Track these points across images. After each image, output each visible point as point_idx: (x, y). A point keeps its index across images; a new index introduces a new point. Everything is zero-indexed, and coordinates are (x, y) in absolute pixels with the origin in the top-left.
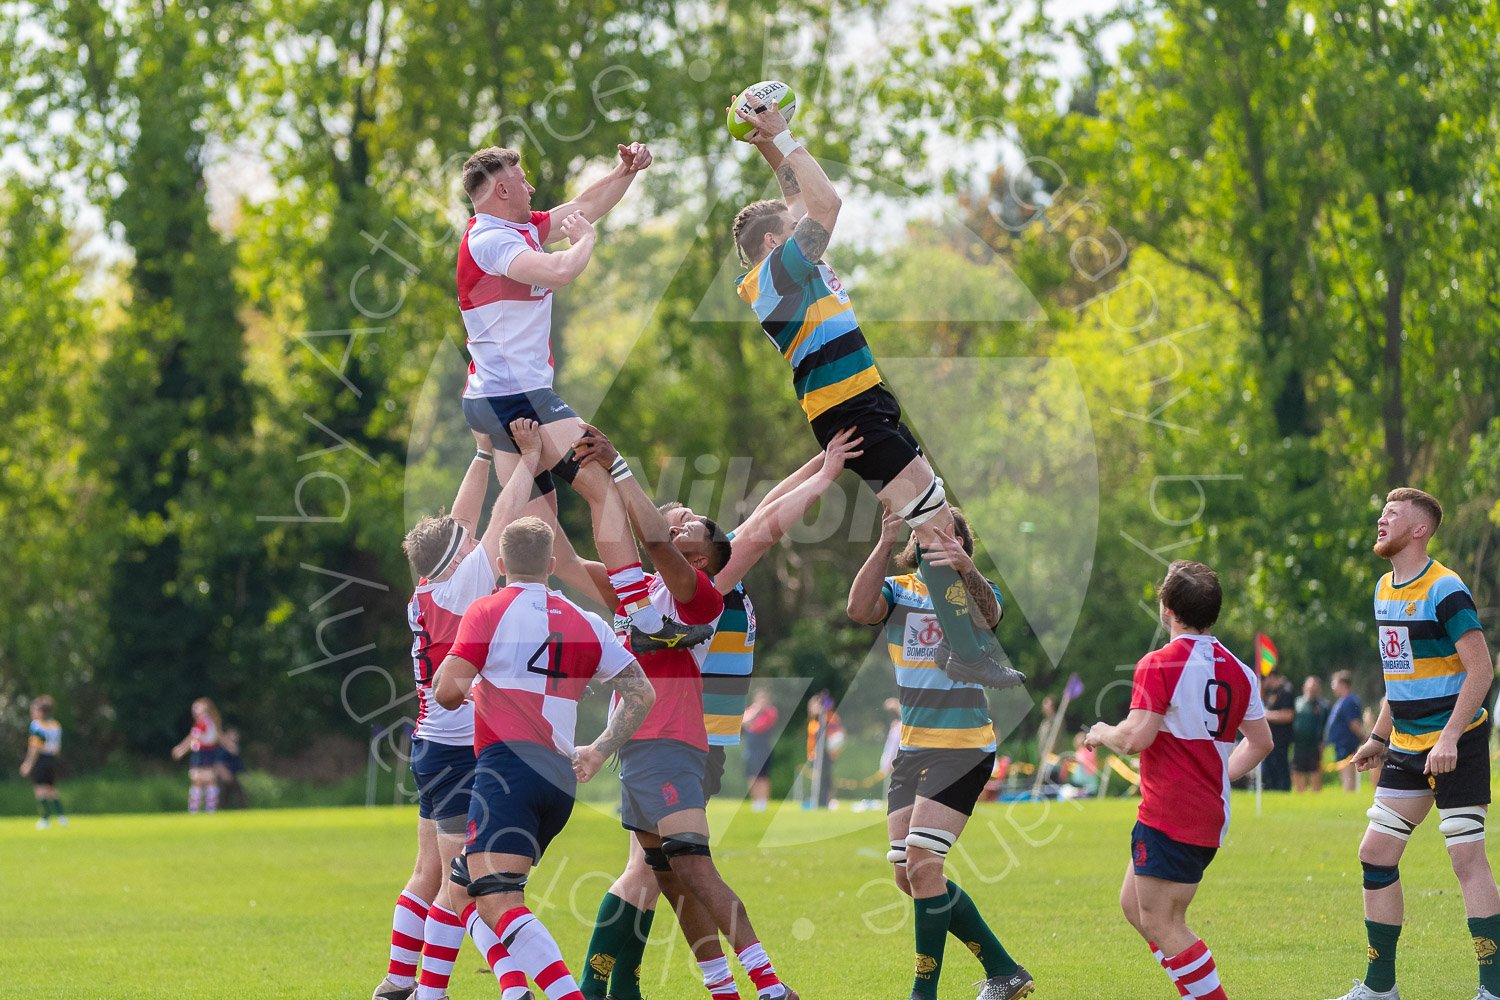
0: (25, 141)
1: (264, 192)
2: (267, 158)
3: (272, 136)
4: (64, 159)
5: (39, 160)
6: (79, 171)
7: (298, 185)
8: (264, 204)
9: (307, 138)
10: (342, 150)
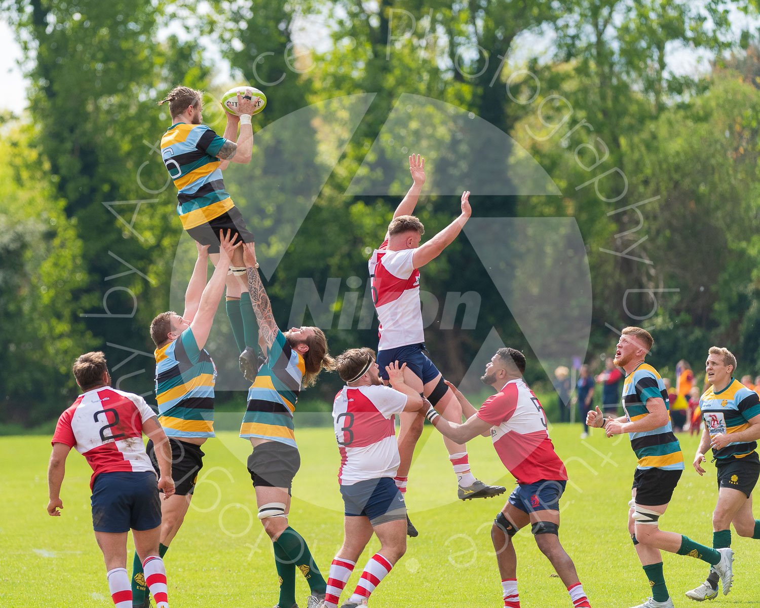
0: (183, 19)
1: (325, 46)
2: (329, 26)
3: (331, 15)
4: (207, 29)
5: (190, 30)
6: (215, 35)
7: (347, 43)
8: (325, 53)
9: (353, 15)
10: (375, 22)
